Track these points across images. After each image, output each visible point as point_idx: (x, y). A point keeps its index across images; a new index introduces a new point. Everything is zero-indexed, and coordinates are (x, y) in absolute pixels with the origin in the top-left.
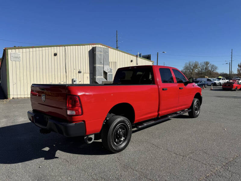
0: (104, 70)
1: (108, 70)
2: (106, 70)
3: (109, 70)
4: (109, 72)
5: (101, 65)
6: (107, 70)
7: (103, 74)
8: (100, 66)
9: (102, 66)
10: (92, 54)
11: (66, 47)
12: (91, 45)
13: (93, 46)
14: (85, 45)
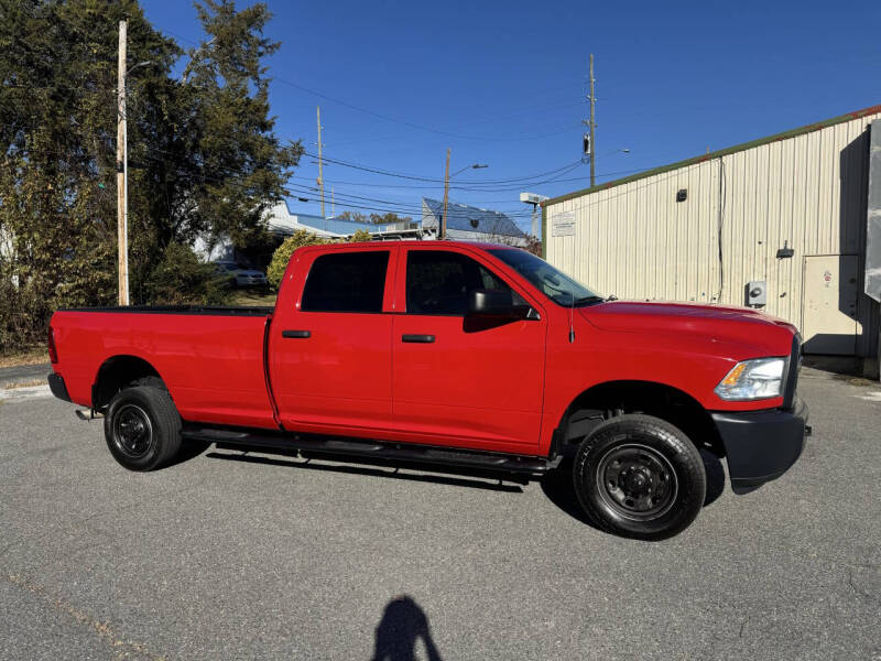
11: (727, 159)
12: (856, 116)
13: (869, 119)
14: (820, 128)
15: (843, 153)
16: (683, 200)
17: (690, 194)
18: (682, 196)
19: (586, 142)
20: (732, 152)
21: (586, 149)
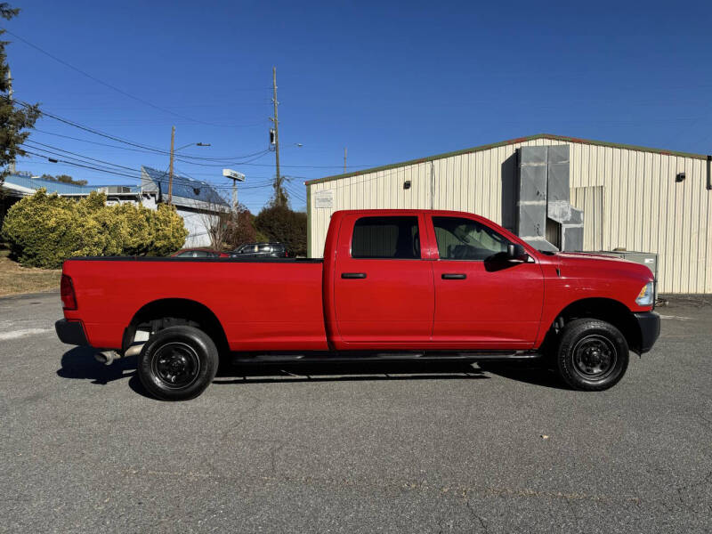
0: (549, 216)
1: (563, 214)
2: (555, 216)
3: (570, 215)
4: (566, 222)
5: (539, 200)
6: (562, 216)
7: (543, 228)
8: (535, 203)
9: (543, 203)
10: (512, 171)
11: (436, 162)
12: (510, 143)
13: (518, 146)
14: (490, 148)
15: (503, 165)
16: (408, 188)
17: (412, 184)
18: (407, 185)
19: (272, 135)
20: (438, 158)
21: (272, 140)
